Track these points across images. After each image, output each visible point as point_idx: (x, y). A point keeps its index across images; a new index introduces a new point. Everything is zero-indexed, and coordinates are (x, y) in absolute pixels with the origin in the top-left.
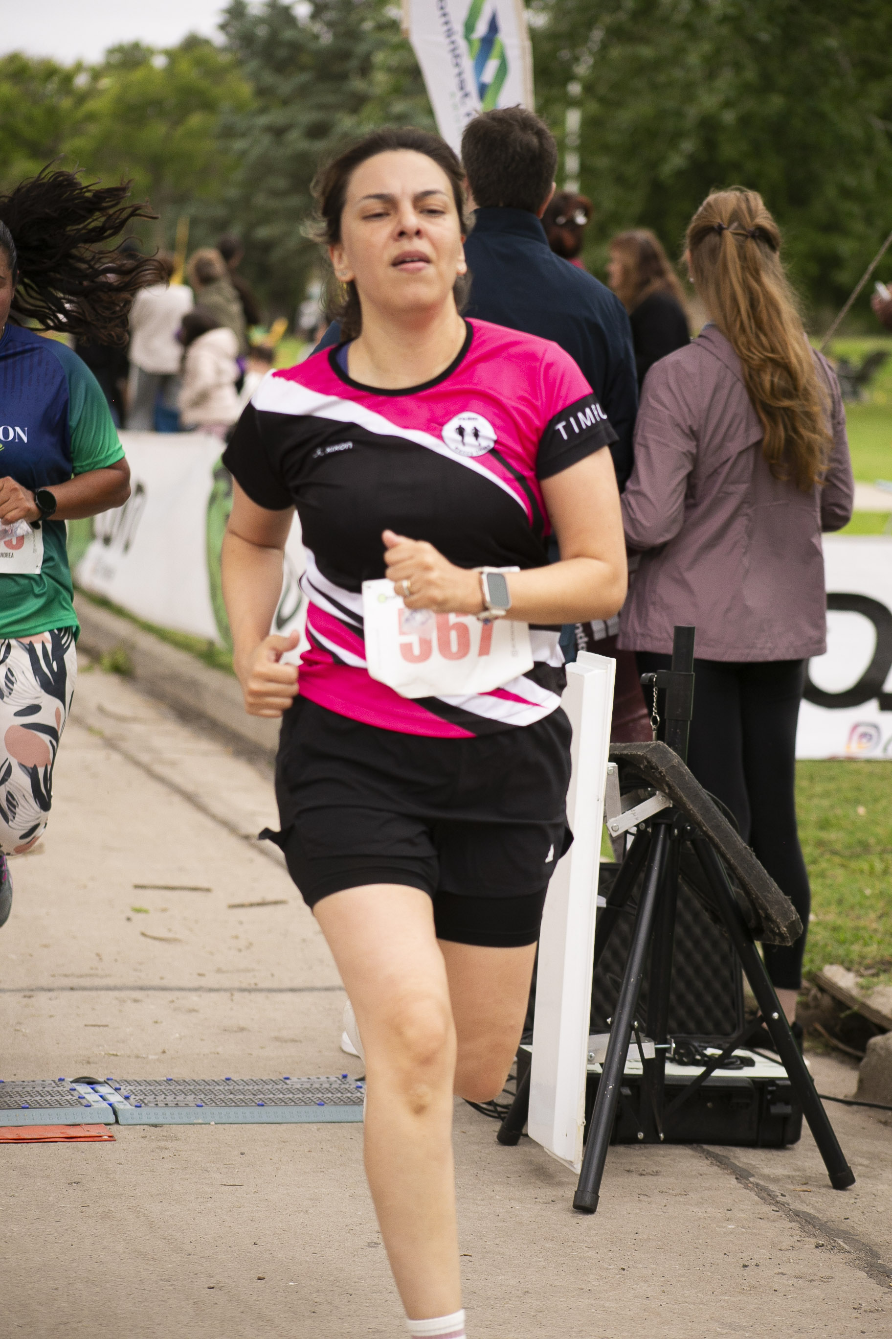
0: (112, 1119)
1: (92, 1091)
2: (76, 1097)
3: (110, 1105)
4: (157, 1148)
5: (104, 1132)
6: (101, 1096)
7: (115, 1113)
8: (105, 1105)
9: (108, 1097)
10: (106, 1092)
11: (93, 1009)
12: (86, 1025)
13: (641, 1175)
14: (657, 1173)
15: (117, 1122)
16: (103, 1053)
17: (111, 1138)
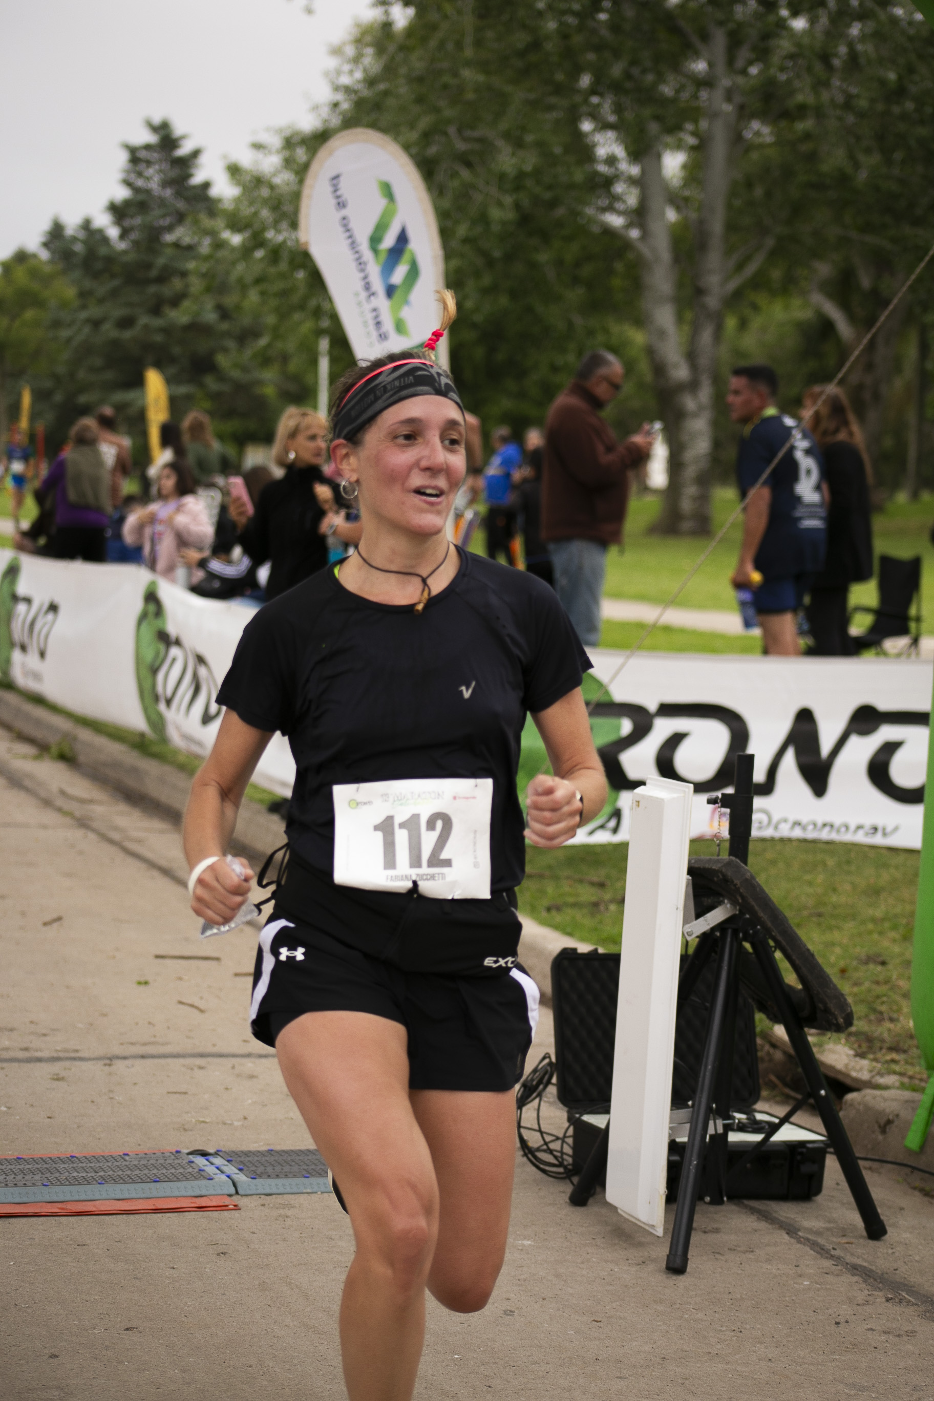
0: (233, 1191)
1: (208, 1163)
2: (196, 1170)
3: (228, 1177)
4: (279, 1216)
5: (227, 1201)
6: (217, 1168)
7: (235, 1185)
8: (224, 1177)
9: (224, 1168)
10: (221, 1164)
11: (168, 1076)
12: (168, 1093)
13: (705, 1232)
14: (717, 1231)
15: (237, 1193)
16: (193, 1120)
17: (236, 1207)
